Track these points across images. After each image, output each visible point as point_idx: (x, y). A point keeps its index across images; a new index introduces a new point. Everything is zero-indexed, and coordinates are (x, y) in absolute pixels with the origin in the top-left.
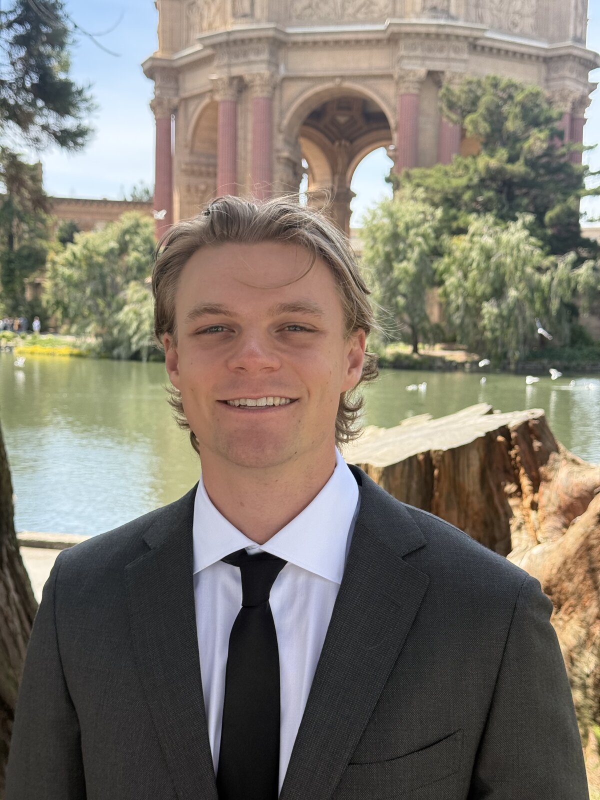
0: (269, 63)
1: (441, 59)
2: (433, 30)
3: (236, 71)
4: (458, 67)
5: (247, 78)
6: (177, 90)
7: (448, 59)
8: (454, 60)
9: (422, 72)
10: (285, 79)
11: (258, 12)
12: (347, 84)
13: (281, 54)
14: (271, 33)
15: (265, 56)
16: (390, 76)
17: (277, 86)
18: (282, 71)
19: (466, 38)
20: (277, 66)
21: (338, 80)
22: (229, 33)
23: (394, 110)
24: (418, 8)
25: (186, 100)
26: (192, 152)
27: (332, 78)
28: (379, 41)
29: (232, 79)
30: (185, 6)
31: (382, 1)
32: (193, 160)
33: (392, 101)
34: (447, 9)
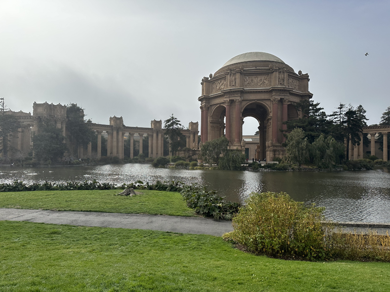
2: (282, 89)
3: (231, 98)
4: (287, 97)
5: (234, 100)
6: (209, 103)
7: (284, 96)
8: (286, 96)
9: (279, 99)
11: (237, 85)
12: (258, 101)
13: (243, 94)
14: (242, 90)
15: (239, 95)
16: (270, 100)
17: (241, 102)
18: (242, 99)
19: (289, 90)
20: (242, 97)
21: (256, 101)
22: (230, 90)
23: (270, 108)
24: (277, 84)
25: (211, 105)
27: (254, 100)
28: (267, 91)
29: (230, 100)
30: (211, 83)
31: (267, 82)
32: (213, 120)
33: (269, 105)
34: (284, 84)
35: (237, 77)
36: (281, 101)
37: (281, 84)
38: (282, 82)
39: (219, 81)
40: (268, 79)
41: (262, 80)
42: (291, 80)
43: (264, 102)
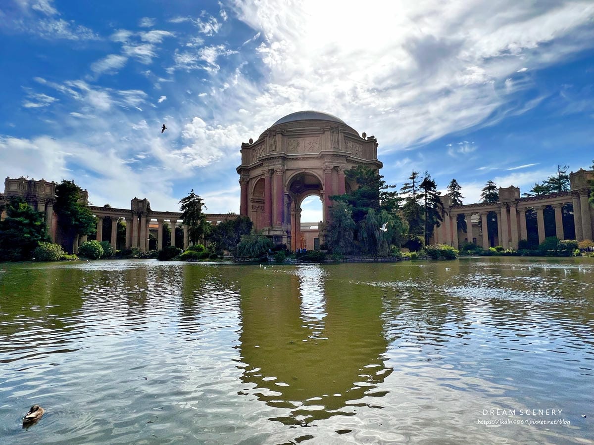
0: (282, 164)
1: (338, 163)
2: (335, 153)
3: (271, 168)
4: (343, 165)
5: (275, 169)
6: (249, 176)
8: (342, 163)
9: (332, 167)
10: (287, 170)
11: (278, 150)
12: (306, 171)
13: (286, 161)
14: (283, 155)
15: (281, 162)
16: (322, 168)
17: (284, 172)
18: (286, 168)
19: (345, 156)
20: (284, 166)
21: (304, 170)
22: (268, 156)
23: (323, 179)
24: (330, 147)
25: (251, 178)
26: (253, 195)
27: (302, 169)
28: (317, 157)
29: (269, 170)
30: (251, 150)
31: (317, 146)
32: (254, 197)
33: (322, 176)
34: (338, 148)
35: (277, 139)
36: (336, 168)
37: (334, 147)
38: (336, 145)
39: (260, 147)
40: (318, 142)
41: (311, 144)
42: (350, 144)
43: (314, 172)
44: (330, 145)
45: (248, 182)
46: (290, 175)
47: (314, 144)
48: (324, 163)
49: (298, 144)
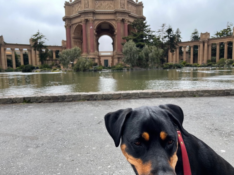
1: (124, 17)
2: (123, 11)
3: (86, 18)
4: (127, 18)
5: (88, 19)
6: (71, 22)
9: (121, 19)
10: (95, 20)
11: (90, 7)
12: (107, 21)
13: (94, 15)
14: (93, 11)
15: (92, 15)
16: (115, 20)
19: (128, 13)
20: (93, 17)
21: (105, 20)
23: (116, 26)
27: (104, 20)
28: (112, 13)
30: (71, 7)
31: (112, 6)
32: (75, 36)
33: (115, 24)
34: (124, 8)
36: (123, 21)
37: (122, 8)
38: (123, 6)
39: (77, 5)
40: (113, 4)
41: (109, 5)
42: (130, 6)
43: (111, 22)
44: (120, 6)
45: (71, 26)
46: (97, 23)
47: (111, 5)
48: (116, 17)
49: (101, 4)
